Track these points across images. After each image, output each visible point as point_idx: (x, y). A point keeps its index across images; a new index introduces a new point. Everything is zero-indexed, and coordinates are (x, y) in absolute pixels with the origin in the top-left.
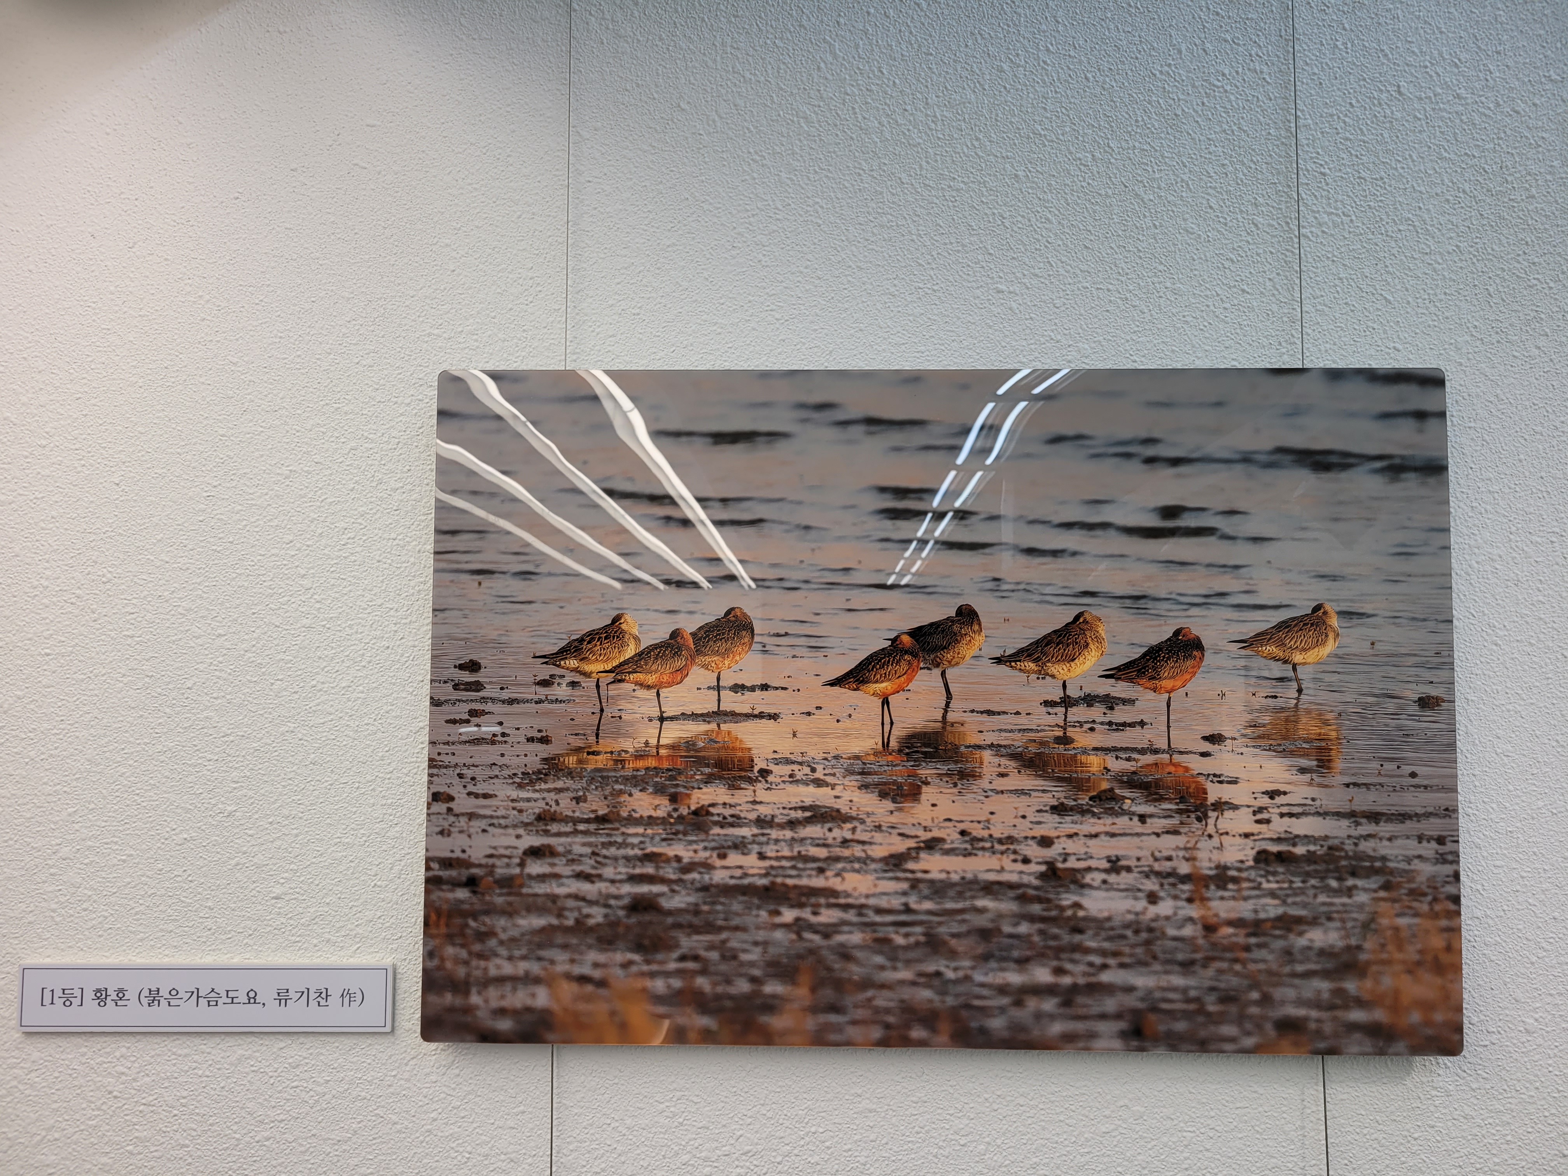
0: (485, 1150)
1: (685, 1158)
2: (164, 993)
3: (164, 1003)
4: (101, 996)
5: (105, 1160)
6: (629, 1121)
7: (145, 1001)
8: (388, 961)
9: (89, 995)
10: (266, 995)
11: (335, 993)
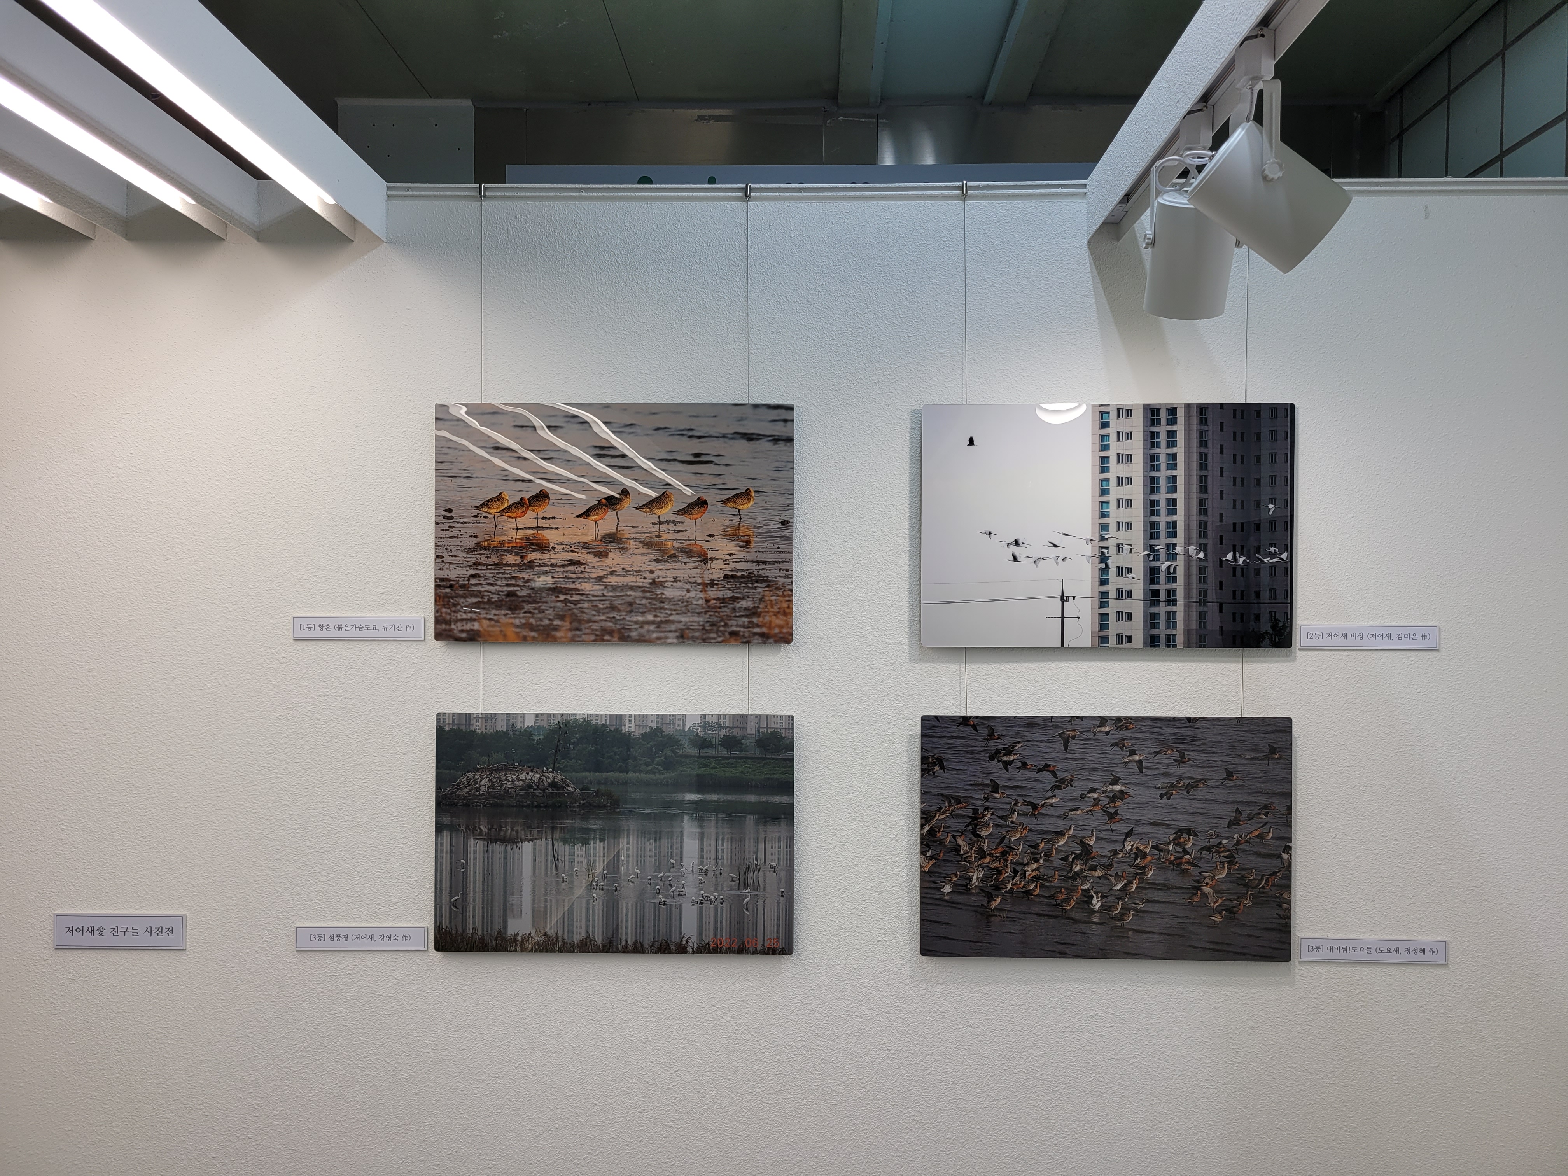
0: (458, 681)
1: (528, 683)
2: (343, 626)
3: (343, 629)
4: (321, 627)
5: (324, 684)
6: (508, 671)
7: (337, 629)
8: (422, 616)
9: (317, 627)
10: (380, 627)
11: (404, 627)
